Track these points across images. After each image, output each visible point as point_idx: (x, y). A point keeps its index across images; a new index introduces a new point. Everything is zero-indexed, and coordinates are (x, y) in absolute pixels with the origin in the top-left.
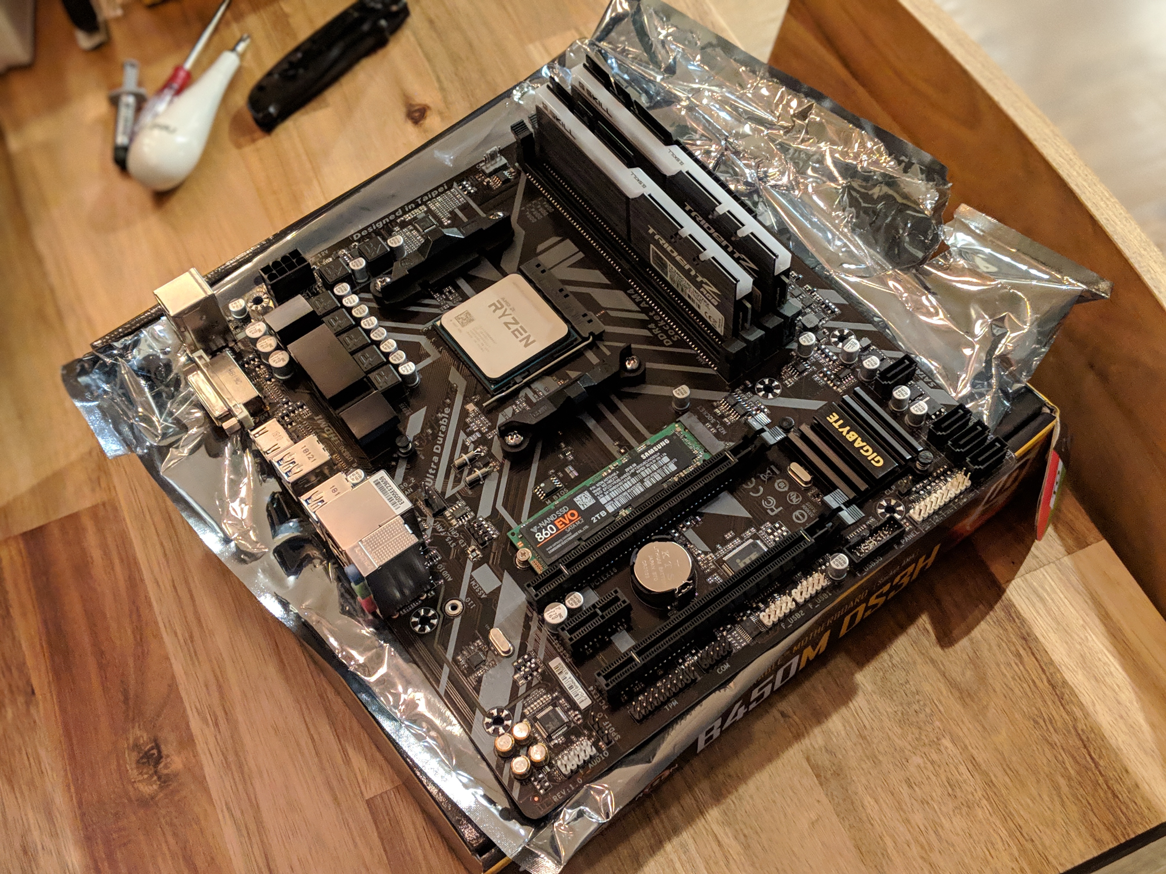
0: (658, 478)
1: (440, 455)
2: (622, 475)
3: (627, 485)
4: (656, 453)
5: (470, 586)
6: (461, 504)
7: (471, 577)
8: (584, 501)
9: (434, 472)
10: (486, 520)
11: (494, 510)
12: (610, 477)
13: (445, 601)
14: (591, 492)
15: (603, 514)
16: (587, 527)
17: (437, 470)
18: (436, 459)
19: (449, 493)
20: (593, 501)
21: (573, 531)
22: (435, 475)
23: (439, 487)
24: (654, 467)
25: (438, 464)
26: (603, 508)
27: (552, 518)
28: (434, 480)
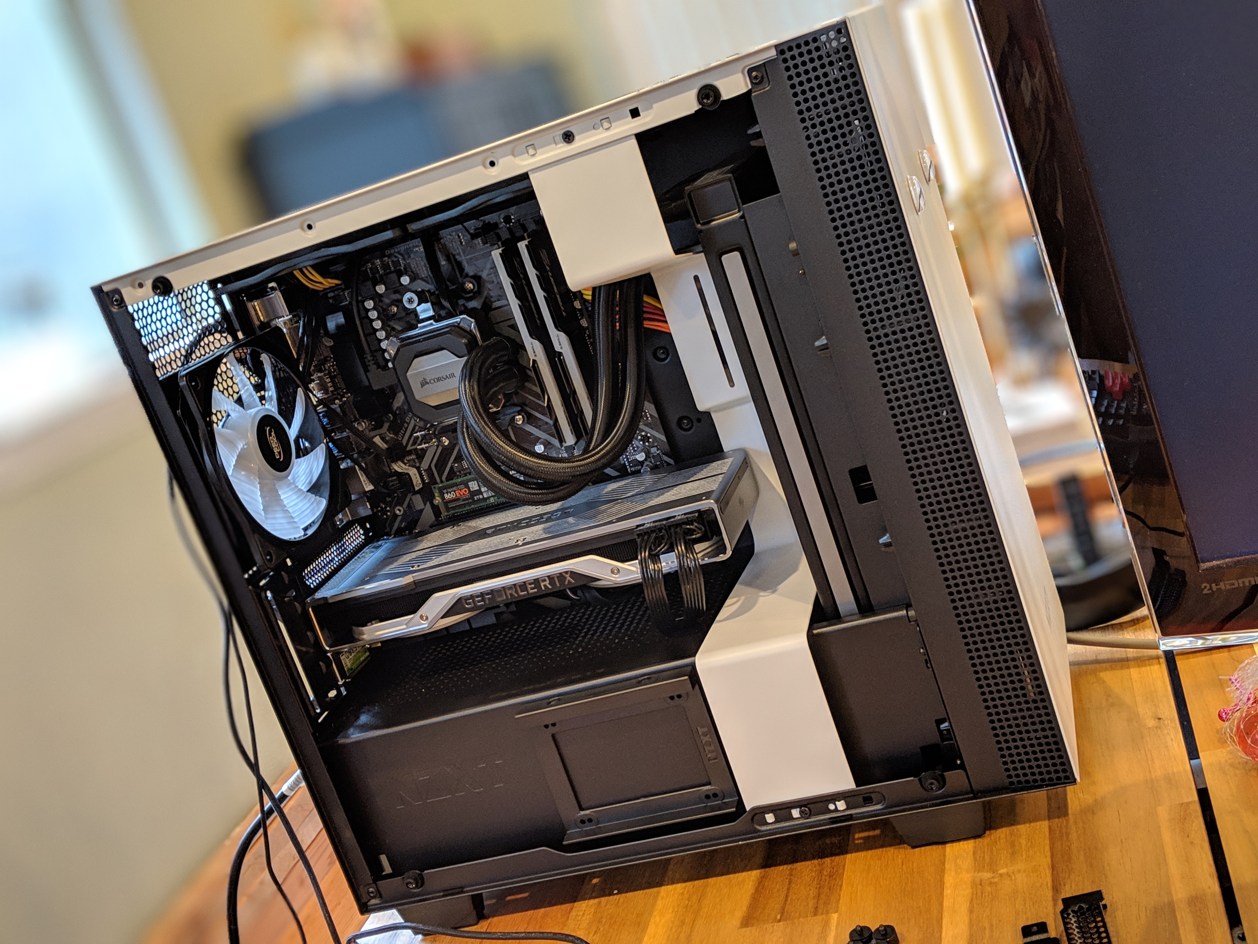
1: (408, 424)
5: (409, 503)
6: (414, 457)
7: (411, 499)
8: (474, 486)
10: (425, 471)
11: (430, 466)
13: (396, 506)
15: (481, 497)
16: (471, 501)
17: (405, 432)
18: (406, 425)
19: (409, 448)
20: (478, 488)
21: (464, 500)
22: (404, 434)
23: (404, 442)
25: (406, 429)
26: (482, 493)
27: (455, 488)
28: (403, 437)
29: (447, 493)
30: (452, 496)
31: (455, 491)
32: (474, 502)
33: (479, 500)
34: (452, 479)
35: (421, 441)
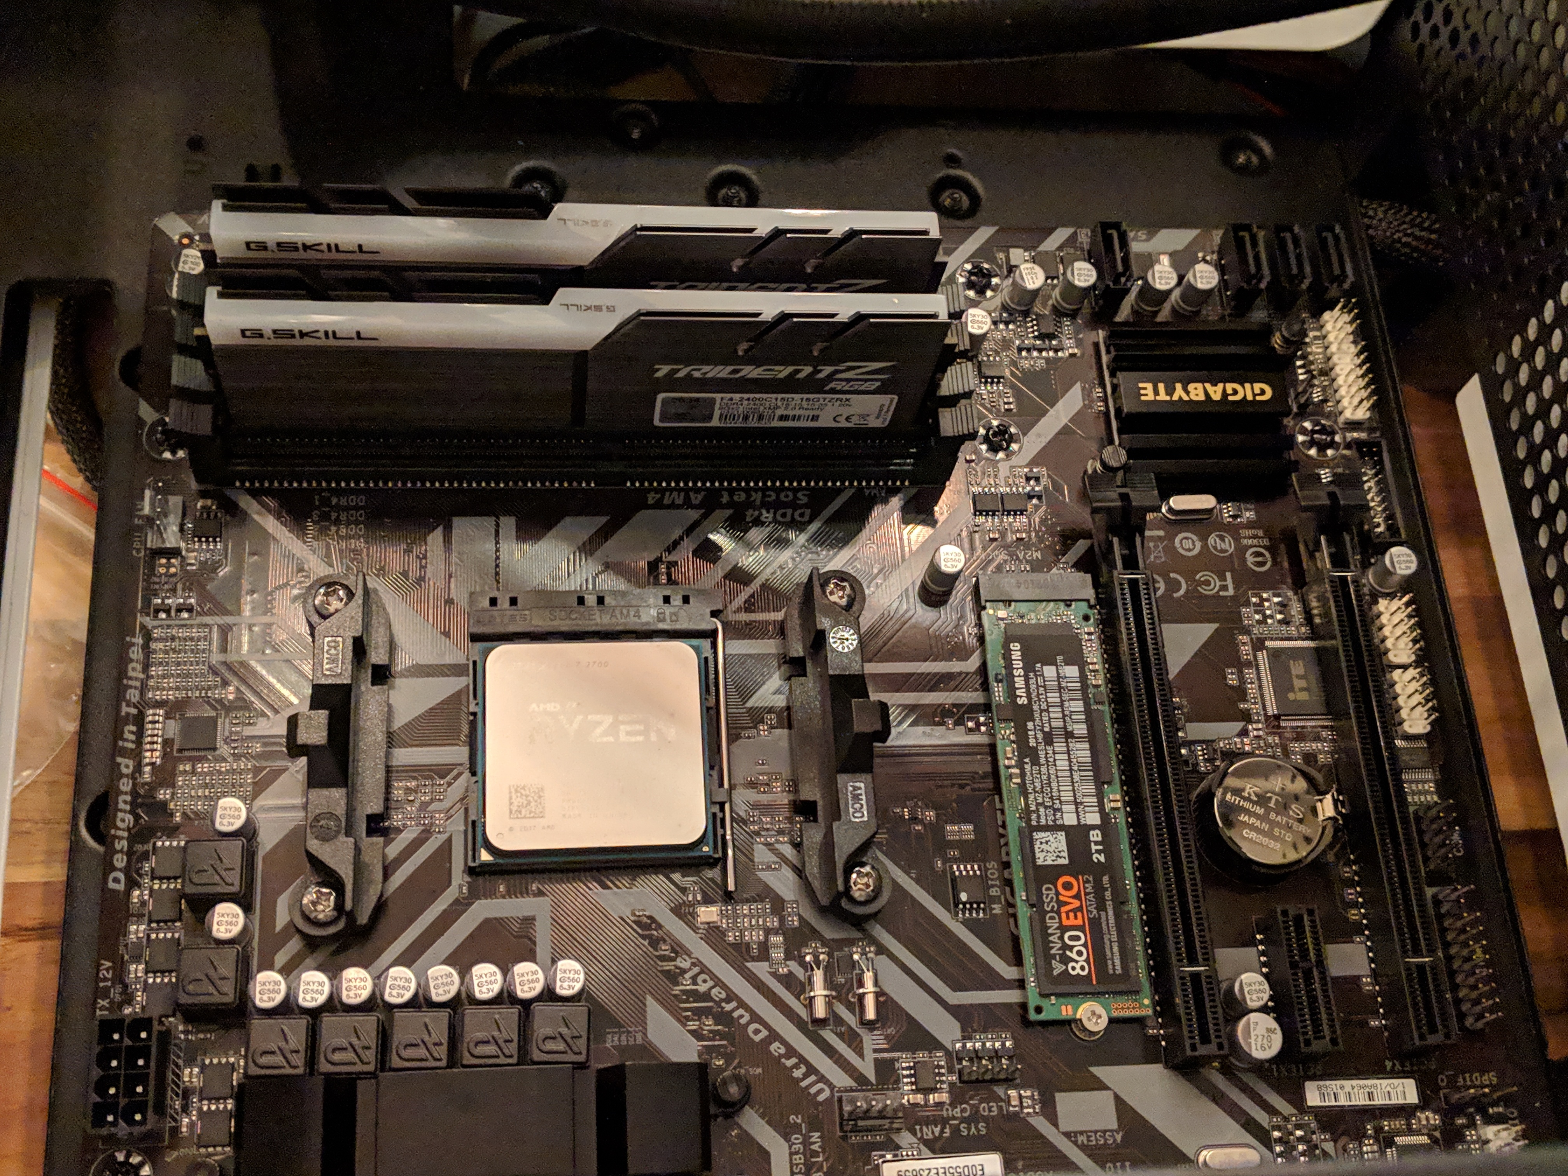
0: (1078, 706)
1: (774, 1036)
2: (1038, 758)
3: (1062, 764)
4: (1026, 677)
5: (1083, 1148)
6: (904, 1061)
7: (1067, 1135)
8: (1051, 849)
9: (803, 1069)
10: (966, 1038)
11: (955, 1011)
12: (1028, 777)
14: (1041, 828)
15: (1095, 836)
16: (1106, 879)
17: (802, 1060)
18: (776, 1048)
19: (868, 1069)
20: (1061, 836)
21: (1101, 907)
22: (811, 1070)
23: (842, 1080)
24: (1053, 697)
25: (791, 1052)
26: (1083, 829)
27: (1053, 925)
28: (822, 1079)
29: (1066, 960)
30: (1078, 945)
31: (1063, 929)
32: (1111, 867)
33: (1108, 844)
34: (1016, 940)
35: (850, 1007)
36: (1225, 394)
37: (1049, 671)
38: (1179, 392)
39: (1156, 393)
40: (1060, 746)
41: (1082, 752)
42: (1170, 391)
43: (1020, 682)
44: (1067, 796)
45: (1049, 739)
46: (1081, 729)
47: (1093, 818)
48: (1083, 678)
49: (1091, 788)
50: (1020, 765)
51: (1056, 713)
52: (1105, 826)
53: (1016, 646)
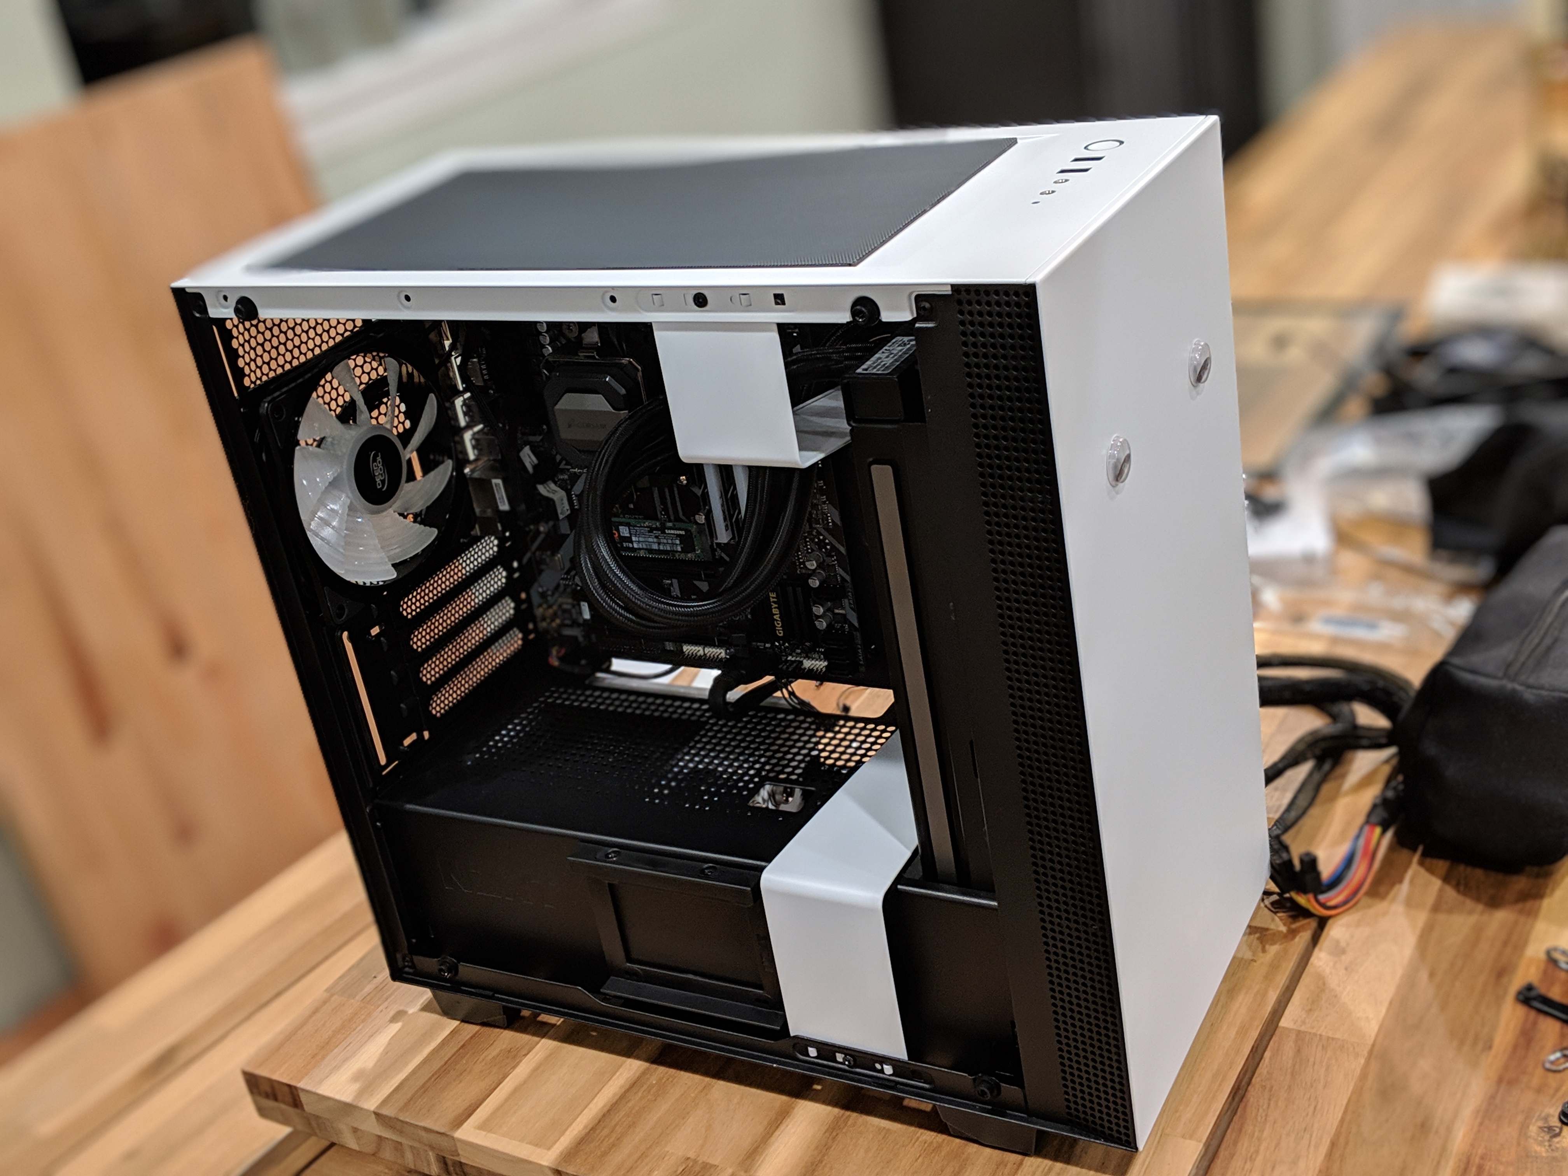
0: (669, 548)
2: (651, 533)
3: (650, 540)
4: (674, 534)
6: (566, 477)
12: (643, 528)
14: (629, 529)
15: (631, 545)
24: (670, 541)
26: (632, 542)
36: (777, 620)
37: (678, 542)
38: (775, 605)
39: (773, 598)
40: (655, 540)
41: (655, 547)
42: (774, 602)
43: (672, 532)
44: (641, 539)
45: (656, 537)
46: (661, 548)
47: (635, 546)
48: (677, 552)
49: (645, 547)
50: (647, 527)
51: (665, 541)
52: (634, 550)
53: (683, 533)
